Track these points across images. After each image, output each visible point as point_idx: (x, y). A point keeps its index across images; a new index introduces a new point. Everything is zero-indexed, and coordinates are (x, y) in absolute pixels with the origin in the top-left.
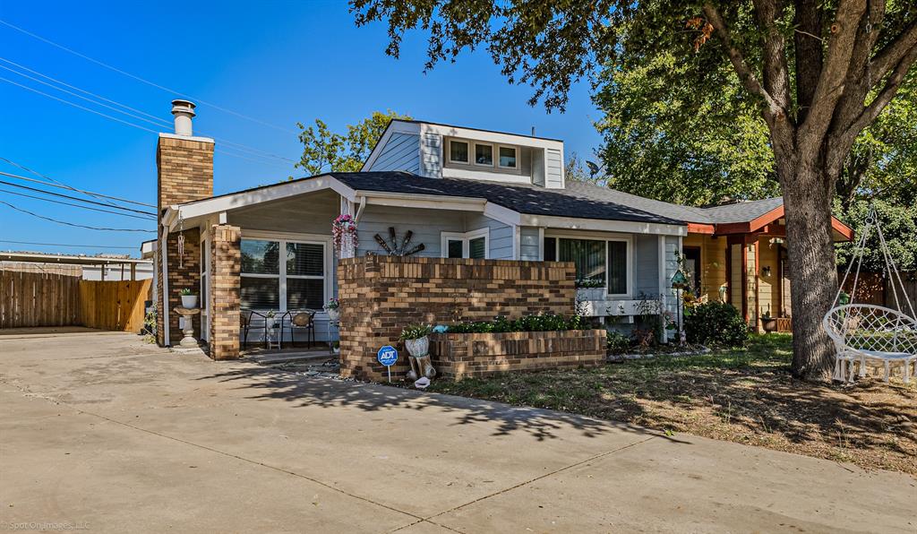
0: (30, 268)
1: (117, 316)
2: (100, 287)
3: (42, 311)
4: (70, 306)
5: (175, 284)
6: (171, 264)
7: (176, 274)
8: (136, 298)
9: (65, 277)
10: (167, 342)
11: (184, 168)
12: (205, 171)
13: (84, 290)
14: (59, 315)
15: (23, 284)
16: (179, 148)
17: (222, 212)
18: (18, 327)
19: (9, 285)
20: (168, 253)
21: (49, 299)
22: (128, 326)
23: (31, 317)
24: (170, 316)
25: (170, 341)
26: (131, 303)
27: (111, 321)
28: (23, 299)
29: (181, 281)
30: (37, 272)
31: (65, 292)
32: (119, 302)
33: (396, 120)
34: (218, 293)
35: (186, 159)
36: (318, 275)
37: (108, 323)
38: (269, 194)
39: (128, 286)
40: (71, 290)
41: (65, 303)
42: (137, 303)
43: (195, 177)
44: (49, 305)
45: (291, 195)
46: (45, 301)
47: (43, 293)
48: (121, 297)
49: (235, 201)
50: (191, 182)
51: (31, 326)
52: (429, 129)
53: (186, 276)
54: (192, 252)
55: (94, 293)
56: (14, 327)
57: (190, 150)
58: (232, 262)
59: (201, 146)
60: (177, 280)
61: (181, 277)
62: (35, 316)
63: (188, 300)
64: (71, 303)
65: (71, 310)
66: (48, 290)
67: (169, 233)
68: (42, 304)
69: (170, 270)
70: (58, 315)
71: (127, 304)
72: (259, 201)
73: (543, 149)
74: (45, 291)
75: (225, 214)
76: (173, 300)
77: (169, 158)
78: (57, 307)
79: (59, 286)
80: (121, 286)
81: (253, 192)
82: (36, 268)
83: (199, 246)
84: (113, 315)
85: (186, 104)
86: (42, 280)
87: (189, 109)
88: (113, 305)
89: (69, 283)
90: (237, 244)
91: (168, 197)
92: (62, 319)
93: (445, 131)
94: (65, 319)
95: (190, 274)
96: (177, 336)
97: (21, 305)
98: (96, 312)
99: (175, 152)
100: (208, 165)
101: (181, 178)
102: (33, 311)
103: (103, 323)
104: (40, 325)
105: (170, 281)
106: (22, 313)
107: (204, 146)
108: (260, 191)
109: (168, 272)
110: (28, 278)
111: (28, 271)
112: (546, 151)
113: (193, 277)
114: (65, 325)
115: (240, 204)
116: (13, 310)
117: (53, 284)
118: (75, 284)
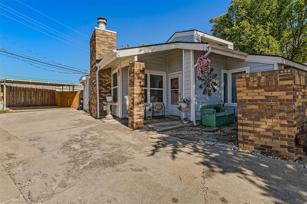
0: (38, 87)
1: (68, 102)
2: (62, 94)
3: (43, 101)
4: (52, 99)
5: (101, 91)
6: (100, 83)
7: (102, 87)
8: (74, 97)
9: (50, 90)
10: (98, 117)
11: (105, 43)
12: (113, 45)
13: (56, 95)
15: (36, 92)
16: (103, 34)
17: (135, 55)
18: (34, 106)
19: (32, 93)
20: (99, 78)
21: (45, 97)
22: (72, 106)
23: (39, 103)
24: (100, 105)
25: (100, 115)
26: (73, 99)
27: (65, 104)
28: (36, 97)
29: (104, 90)
30: (41, 88)
31: (50, 95)
32: (68, 98)
33: (176, 32)
34: (135, 96)
35: (106, 39)
36: (161, 88)
37: (65, 105)
38: (154, 49)
39: (72, 93)
40: (52, 94)
41: (50, 98)
42: (75, 99)
43: (109, 47)
44: (45, 99)
45: (163, 50)
46: (43, 98)
47: (43, 95)
48: (69, 96)
49: (140, 51)
50: (108, 49)
51: (39, 106)
52: (197, 33)
53: (106, 89)
54: (108, 78)
55: (60, 95)
56: (33, 106)
57: (107, 36)
58: (140, 80)
59: (112, 34)
60: (102, 90)
61: (104, 89)
62: (40, 102)
63: (109, 99)
64: (52, 98)
65: (52, 100)
66: (44, 94)
67: (100, 70)
69: (100, 85)
70: (48, 102)
71: (71, 99)
72: (150, 52)
73: (228, 45)
74: (43, 94)
75: (137, 57)
76: (101, 98)
77: (99, 38)
78: (48, 100)
79: (48, 93)
80: (69, 93)
81: (148, 47)
82: (41, 87)
83: (111, 76)
84: (66, 103)
85: (104, 19)
86: (43, 91)
87: (105, 21)
88: (66, 99)
89: (51, 92)
90: (142, 71)
91: (99, 54)
93: (201, 34)
94: (50, 103)
95: (108, 87)
96: (103, 114)
97: (36, 99)
98: (60, 101)
99: (101, 36)
100: (114, 42)
101: (103, 47)
102: (39, 101)
103: (63, 104)
104: (42, 105)
105: (100, 90)
106: (36, 101)
107: (113, 34)
108: (150, 47)
109: (99, 86)
110: (38, 90)
111: (38, 88)
112: (229, 45)
113: (108, 89)
114: (50, 105)
115: (143, 52)
116: (33, 100)
117: (46, 92)
118: (53, 92)
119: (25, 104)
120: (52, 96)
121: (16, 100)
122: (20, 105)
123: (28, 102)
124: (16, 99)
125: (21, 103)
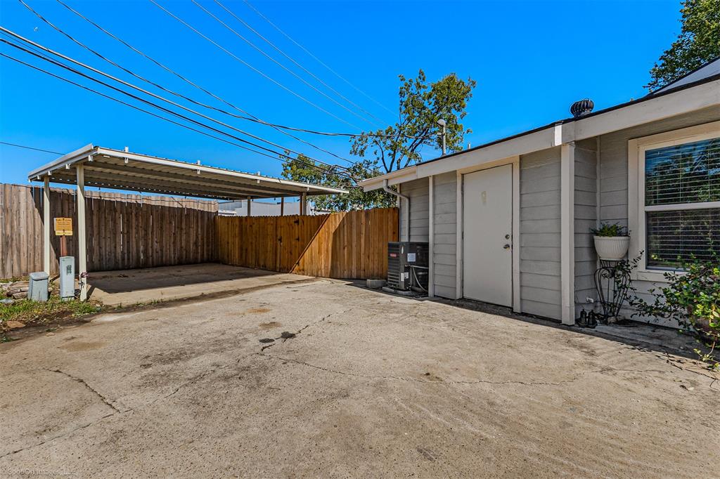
0: (168, 201)
3: (182, 247)
4: (207, 242)
8: (311, 236)
9: (202, 212)
13: (222, 226)
14: (198, 253)
15: (162, 219)
18: (158, 265)
19: (148, 219)
21: (188, 234)
22: (297, 268)
23: (171, 253)
26: (302, 242)
27: (266, 259)
28: (162, 235)
30: (176, 205)
31: (202, 228)
32: (281, 240)
40: (208, 225)
41: (202, 239)
44: (188, 242)
46: (184, 237)
47: (182, 229)
48: (282, 233)
55: (237, 229)
56: (153, 267)
62: (175, 254)
64: (208, 238)
65: (208, 245)
66: (186, 225)
68: (181, 240)
71: (295, 242)
74: (184, 226)
78: (196, 243)
79: (197, 222)
80: (283, 222)
84: (270, 255)
86: (181, 215)
89: (206, 218)
92: (199, 257)
94: (203, 255)
102: (172, 248)
104: (180, 264)
106: (162, 250)
110: (167, 213)
111: (166, 205)
116: (152, 247)
117: (192, 218)
118: (211, 220)
119: (128, 259)
120: (208, 231)
121: (100, 248)
122: (112, 264)
123: (138, 251)
124: (99, 243)
125: (115, 257)
